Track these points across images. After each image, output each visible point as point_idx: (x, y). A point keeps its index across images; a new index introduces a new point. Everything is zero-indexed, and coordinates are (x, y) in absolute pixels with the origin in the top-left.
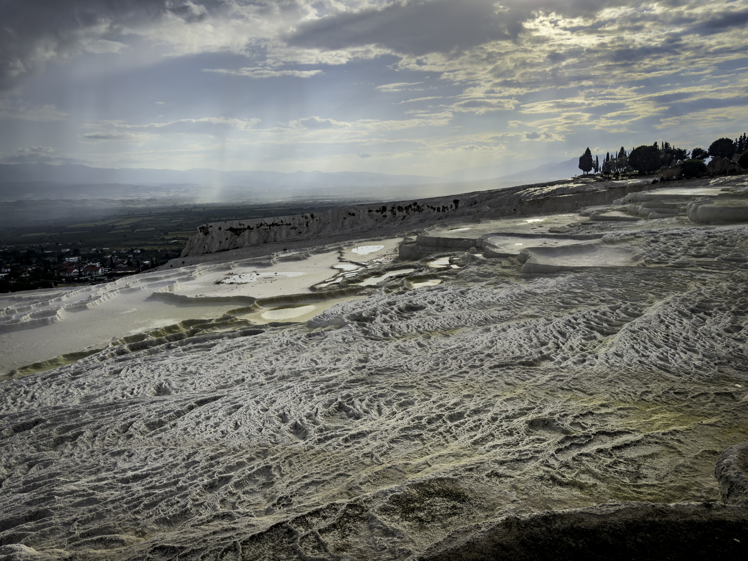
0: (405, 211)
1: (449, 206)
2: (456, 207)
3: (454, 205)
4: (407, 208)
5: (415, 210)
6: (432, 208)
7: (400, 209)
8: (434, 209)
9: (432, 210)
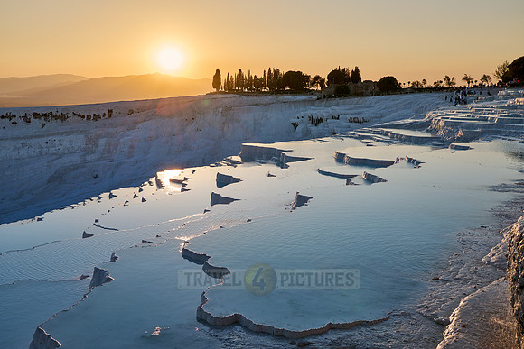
0: (43, 118)
1: (102, 115)
2: (110, 116)
3: (107, 113)
4: (46, 116)
5: (56, 118)
6: (80, 115)
7: (36, 115)
8: (83, 117)
9: (80, 118)
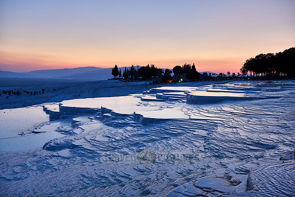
0: (7, 94)
1: (39, 92)
2: (43, 92)
3: (41, 91)
4: (9, 92)
5: (15, 93)
6: (27, 92)
7: (4, 92)
8: (29, 93)
